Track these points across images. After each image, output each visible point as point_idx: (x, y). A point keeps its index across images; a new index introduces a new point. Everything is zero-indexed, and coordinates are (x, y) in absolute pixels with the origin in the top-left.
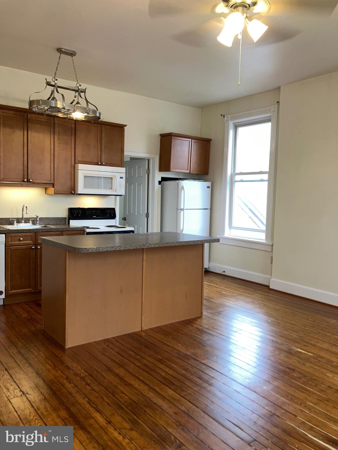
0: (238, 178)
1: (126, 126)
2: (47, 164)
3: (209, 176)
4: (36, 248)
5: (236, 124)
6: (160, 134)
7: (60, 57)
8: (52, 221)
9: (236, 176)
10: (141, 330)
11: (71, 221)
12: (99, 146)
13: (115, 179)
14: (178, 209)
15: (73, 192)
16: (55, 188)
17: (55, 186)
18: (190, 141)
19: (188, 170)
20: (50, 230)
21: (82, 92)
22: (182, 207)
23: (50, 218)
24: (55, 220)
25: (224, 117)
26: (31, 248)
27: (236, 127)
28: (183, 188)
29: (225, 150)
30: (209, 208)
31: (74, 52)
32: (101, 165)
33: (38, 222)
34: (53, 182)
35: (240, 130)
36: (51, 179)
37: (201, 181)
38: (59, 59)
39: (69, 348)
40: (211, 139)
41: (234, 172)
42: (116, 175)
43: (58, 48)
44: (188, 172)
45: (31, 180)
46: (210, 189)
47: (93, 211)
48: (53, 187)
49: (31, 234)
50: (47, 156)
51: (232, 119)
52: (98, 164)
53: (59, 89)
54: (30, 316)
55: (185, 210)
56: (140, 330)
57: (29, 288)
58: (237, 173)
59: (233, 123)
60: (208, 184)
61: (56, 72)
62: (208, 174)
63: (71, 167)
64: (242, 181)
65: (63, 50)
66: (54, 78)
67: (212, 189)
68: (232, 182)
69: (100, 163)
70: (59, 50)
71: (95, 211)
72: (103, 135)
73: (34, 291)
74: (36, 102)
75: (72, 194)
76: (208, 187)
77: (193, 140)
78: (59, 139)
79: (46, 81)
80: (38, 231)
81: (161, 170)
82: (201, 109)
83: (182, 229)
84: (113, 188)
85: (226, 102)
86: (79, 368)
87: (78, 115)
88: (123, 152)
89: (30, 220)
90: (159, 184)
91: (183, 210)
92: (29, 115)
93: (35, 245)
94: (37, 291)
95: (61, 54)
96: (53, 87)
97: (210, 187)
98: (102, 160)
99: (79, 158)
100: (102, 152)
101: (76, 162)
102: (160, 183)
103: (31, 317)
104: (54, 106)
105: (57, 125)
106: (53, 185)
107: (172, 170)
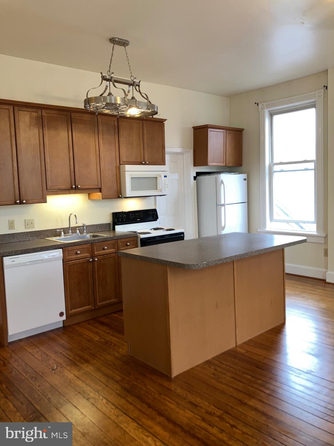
0: (276, 168)
1: (166, 120)
2: (93, 167)
3: (244, 168)
4: (94, 260)
5: (271, 112)
6: (193, 127)
7: (113, 47)
8: (97, 228)
9: (274, 166)
10: (236, 346)
11: (116, 227)
12: (142, 144)
13: (160, 178)
14: (218, 205)
15: (120, 196)
16: (102, 192)
17: (102, 190)
18: (224, 132)
19: (224, 163)
20: (106, 240)
21: (137, 85)
22: (223, 202)
23: (95, 225)
24: (100, 227)
25: (258, 105)
26: (89, 261)
27: (271, 115)
28: (222, 182)
29: (261, 138)
30: (246, 201)
31: (127, 41)
32: (145, 164)
33: (85, 231)
34: (100, 187)
35: (276, 118)
36: (98, 184)
37: (236, 173)
38: (113, 50)
39: (176, 377)
40: (244, 129)
41: (272, 162)
42: (160, 174)
43: (110, 38)
44: (224, 164)
45: (79, 186)
46: (246, 181)
47: (136, 214)
48: (101, 192)
49: (88, 246)
50: (93, 158)
51: (268, 107)
52: (142, 164)
53: (115, 84)
54: (103, 338)
55: (226, 206)
56: (234, 345)
57: (89, 305)
58: (275, 163)
59: (268, 111)
60: (244, 176)
61: (110, 65)
62: (242, 165)
63: (117, 169)
64: (282, 171)
65: (117, 40)
66: (109, 72)
67: (248, 180)
68: (271, 173)
69: (143, 163)
70: (113, 41)
71: (138, 214)
72: (145, 132)
73: (94, 308)
74: (93, 100)
75: (119, 197)
76: (245, 179)
77: (227, 131)
78: (103, 139)
79: (102, 75)
80: (95, 242)
81: (195, 165)
82: (229, 98)
83: (223, 225)
84: (158, 189)
85: (259, 89)
86: (207, 404)
87: (134, 112)
88: (164, 148)
89: (77, 229)
90: (194, 180)
91: (223, 205)
92: (72, 114)
93: (92, 257)
94: (97, 307)
95: (114, 44)
96: (108, 82)
97: (246, 179)
98: (145, 160)
99: (124, 159)
100: (144, 151)
101: (121, 163)
102: (195, 178)
103: (105, 340)
104: (113, 102)
105: (100, 124)
106: (100, 190)
107: (210, 164)
